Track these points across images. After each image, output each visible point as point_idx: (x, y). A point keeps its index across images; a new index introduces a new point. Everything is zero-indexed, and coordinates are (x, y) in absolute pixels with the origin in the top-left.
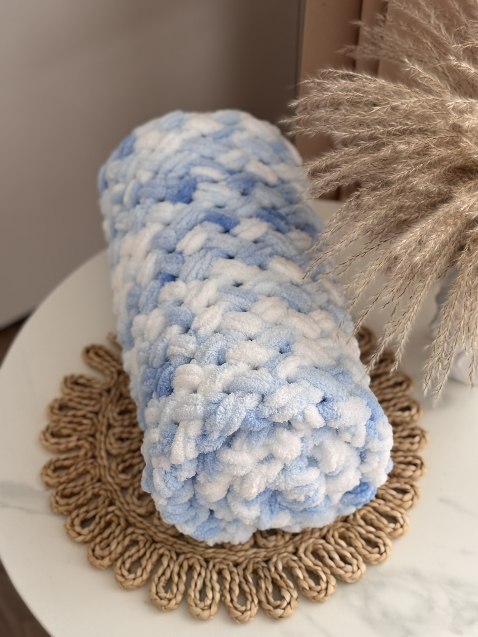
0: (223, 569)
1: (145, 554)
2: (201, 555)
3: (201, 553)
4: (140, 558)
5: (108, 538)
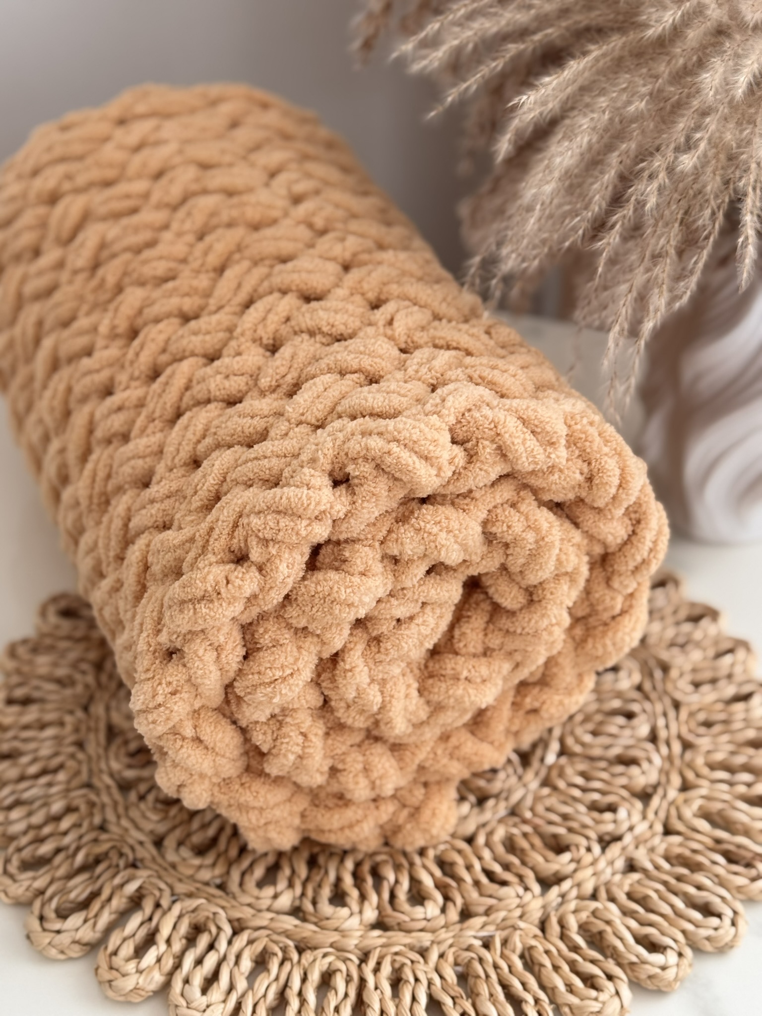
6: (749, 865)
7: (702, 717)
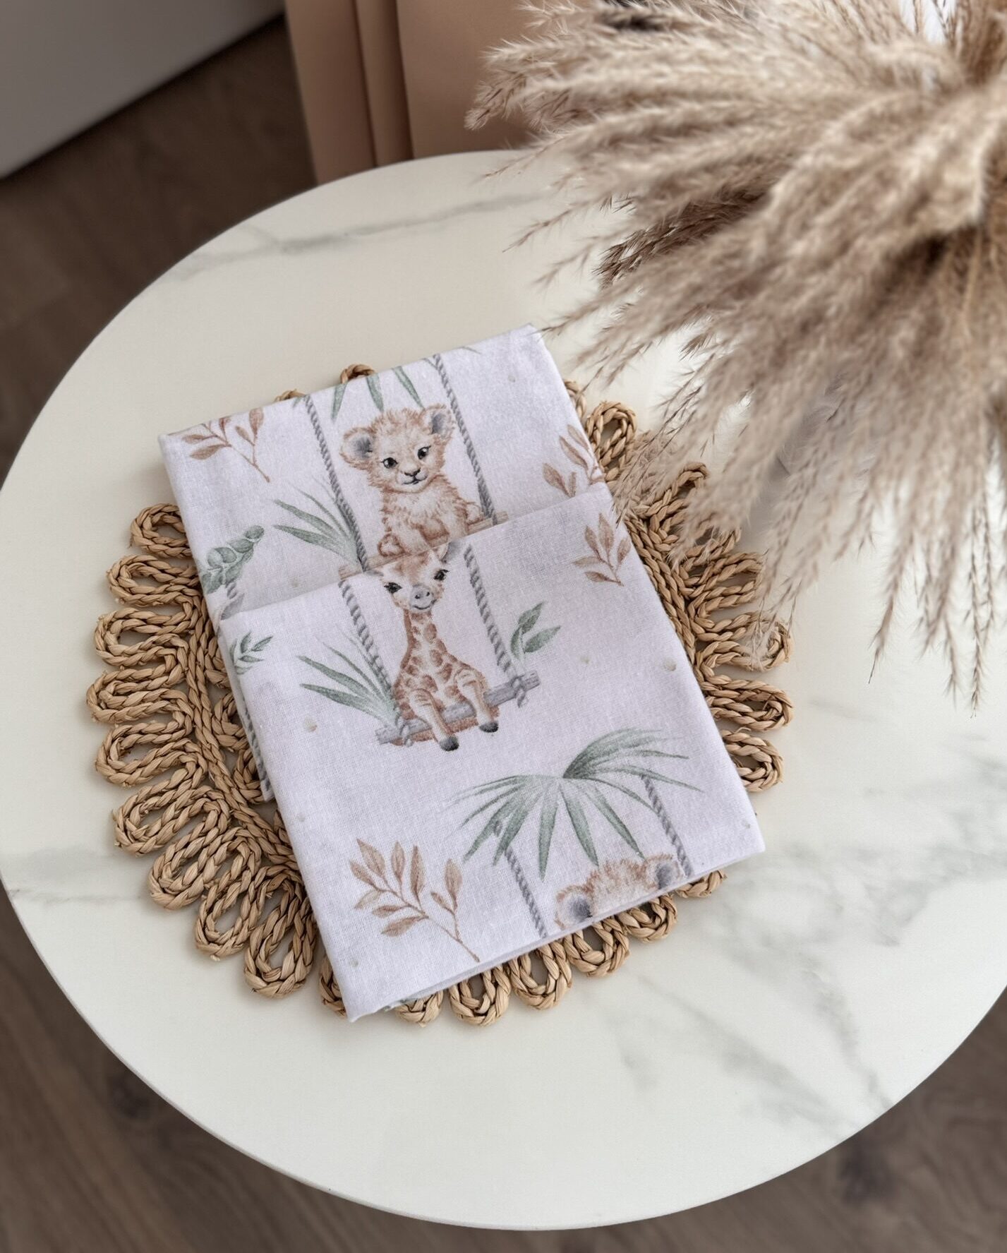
0: (239, 853)
1: (161, 745)
2: (230, 808)
3: (235, 806)
4: (152, 745)
5: (139, 681)
6: (769, 708)
7: (690, 565)
